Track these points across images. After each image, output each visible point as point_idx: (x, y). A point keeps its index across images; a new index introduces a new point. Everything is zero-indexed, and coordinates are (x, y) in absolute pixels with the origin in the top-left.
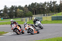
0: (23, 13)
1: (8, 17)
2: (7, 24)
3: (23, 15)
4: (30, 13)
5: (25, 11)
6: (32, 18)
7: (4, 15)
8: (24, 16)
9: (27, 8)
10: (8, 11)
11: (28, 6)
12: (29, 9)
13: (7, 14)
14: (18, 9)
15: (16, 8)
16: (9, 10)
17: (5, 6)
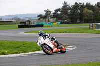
0: (93, 15)
1: (69, 20)
2: (66, 32)
3: (93, 18)
5: (96, 12)
7: (62, 17)
10: (70, 12)
13: (67, 17)
14: (86, 9)
15: (83, 7)
16: (71, 9)
17: (65, 3)
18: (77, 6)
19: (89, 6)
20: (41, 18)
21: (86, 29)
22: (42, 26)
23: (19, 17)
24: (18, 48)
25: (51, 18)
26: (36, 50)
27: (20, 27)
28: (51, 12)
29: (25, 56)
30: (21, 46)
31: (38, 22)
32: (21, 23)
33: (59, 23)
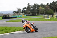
0: (45, 10)
1: (31, 14)
3: (44, 12)
4: (51, 10)
5: (46, 9)
6: (53, 16)
7: (27, 12)
8: (45, 14)
9: (49, 7)
10: (31, 9)
11: (49, 4)
12: (50, 7)
13: (30, 12)
14: (41, 7)
15: (39, 6)
16: (32, 7)
17: (29, 4)
18: (35, 6)
19: (42, 5)
20: (15, 13)
21: (41, 18)
22: (16, 17)
23: (2, 13)
24: (2, 30)
25: (21, 13)
26: (13, 32)
27: (3, 18)
28: (20, 9)
29: (6, 35)
30: (4, 29)
31: (14, 15)
32: (4, 16)
33: (26, 15)
